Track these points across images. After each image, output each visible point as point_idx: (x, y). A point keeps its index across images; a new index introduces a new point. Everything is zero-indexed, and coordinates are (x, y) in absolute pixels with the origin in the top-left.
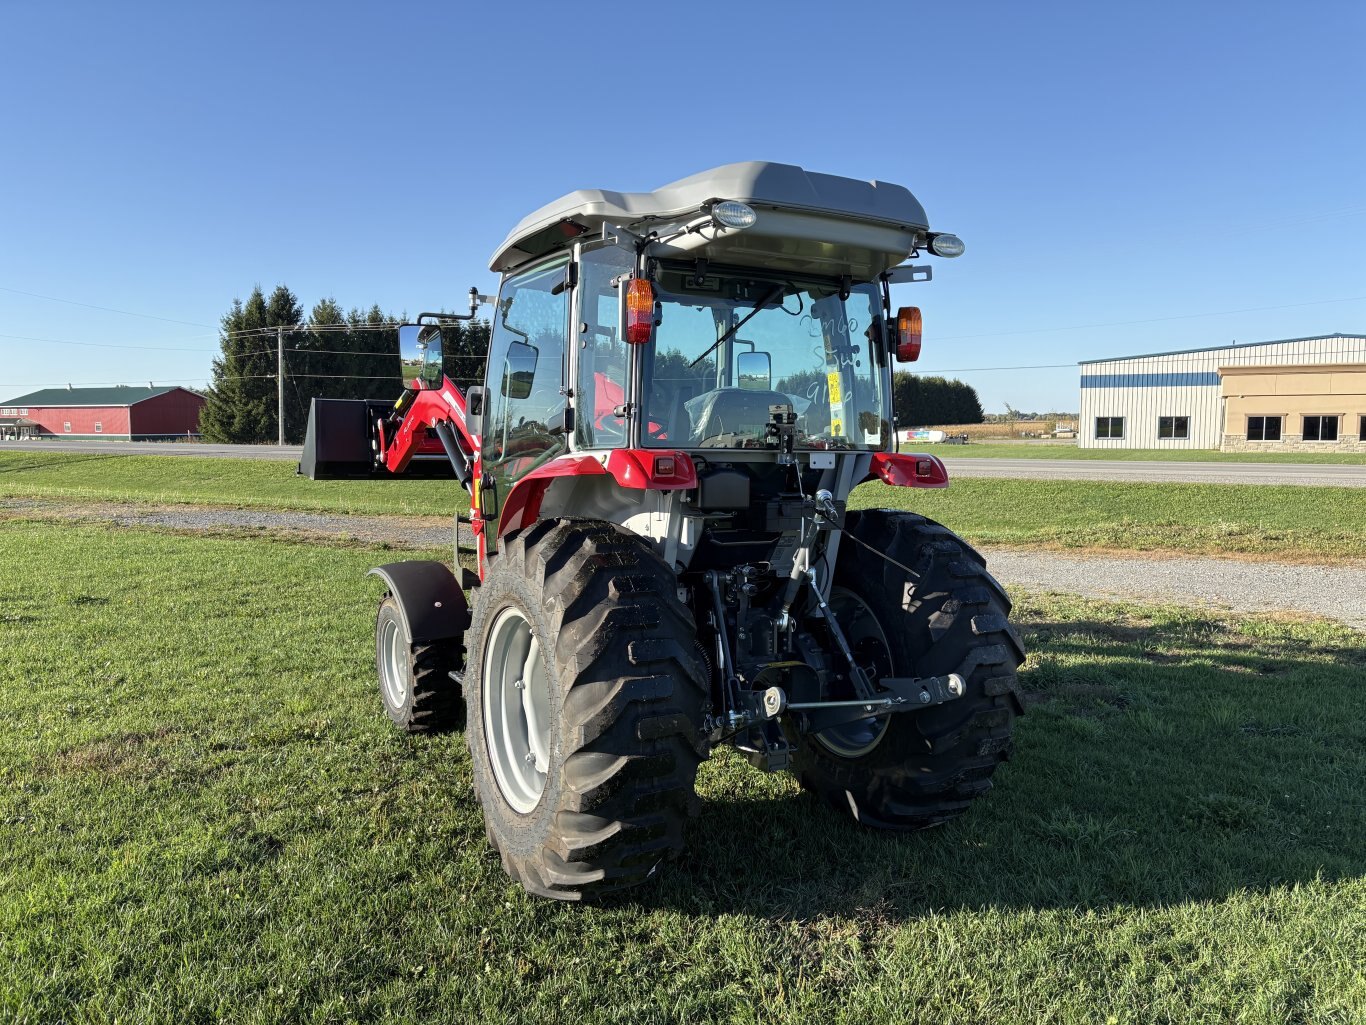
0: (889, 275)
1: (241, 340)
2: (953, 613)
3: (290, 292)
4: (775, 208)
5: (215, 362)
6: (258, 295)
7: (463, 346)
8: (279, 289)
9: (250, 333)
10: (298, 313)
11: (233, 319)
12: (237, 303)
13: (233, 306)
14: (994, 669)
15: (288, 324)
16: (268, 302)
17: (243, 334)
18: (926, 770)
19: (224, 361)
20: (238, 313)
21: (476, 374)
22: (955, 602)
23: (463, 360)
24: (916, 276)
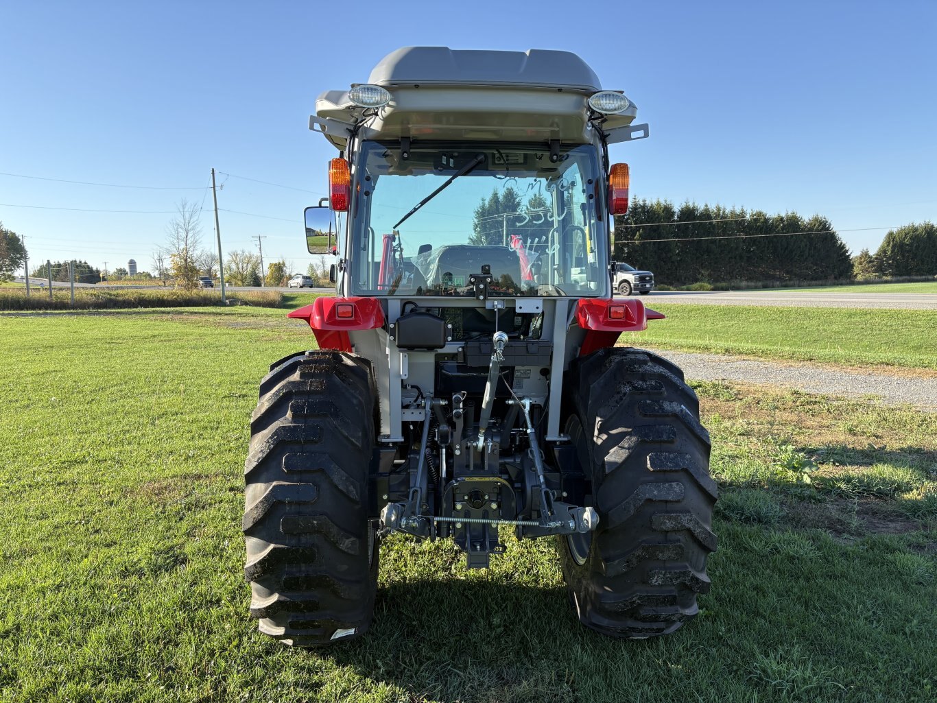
0: (607, 136)
1: (485, 223)
2: (629, 449)
3: (514, 190)
4: (417, 86)
5: (470, 239)
6: (495, 194)
7: (627, 219)
8: (508, 189)
9: (490, 219)
10: (519, 204)
11: (481, 210)
12: (483, 200)
13: (481, 202)
14: (669, 505)
15: (512, 212)
16: (501, 198)
17: (486, 219)
18: (607, 588)
19: (475, 238)
20: (483, 207)
21: (635, 238)
22: (634, 439)
23: (626, 228)
24: (634, 135)
